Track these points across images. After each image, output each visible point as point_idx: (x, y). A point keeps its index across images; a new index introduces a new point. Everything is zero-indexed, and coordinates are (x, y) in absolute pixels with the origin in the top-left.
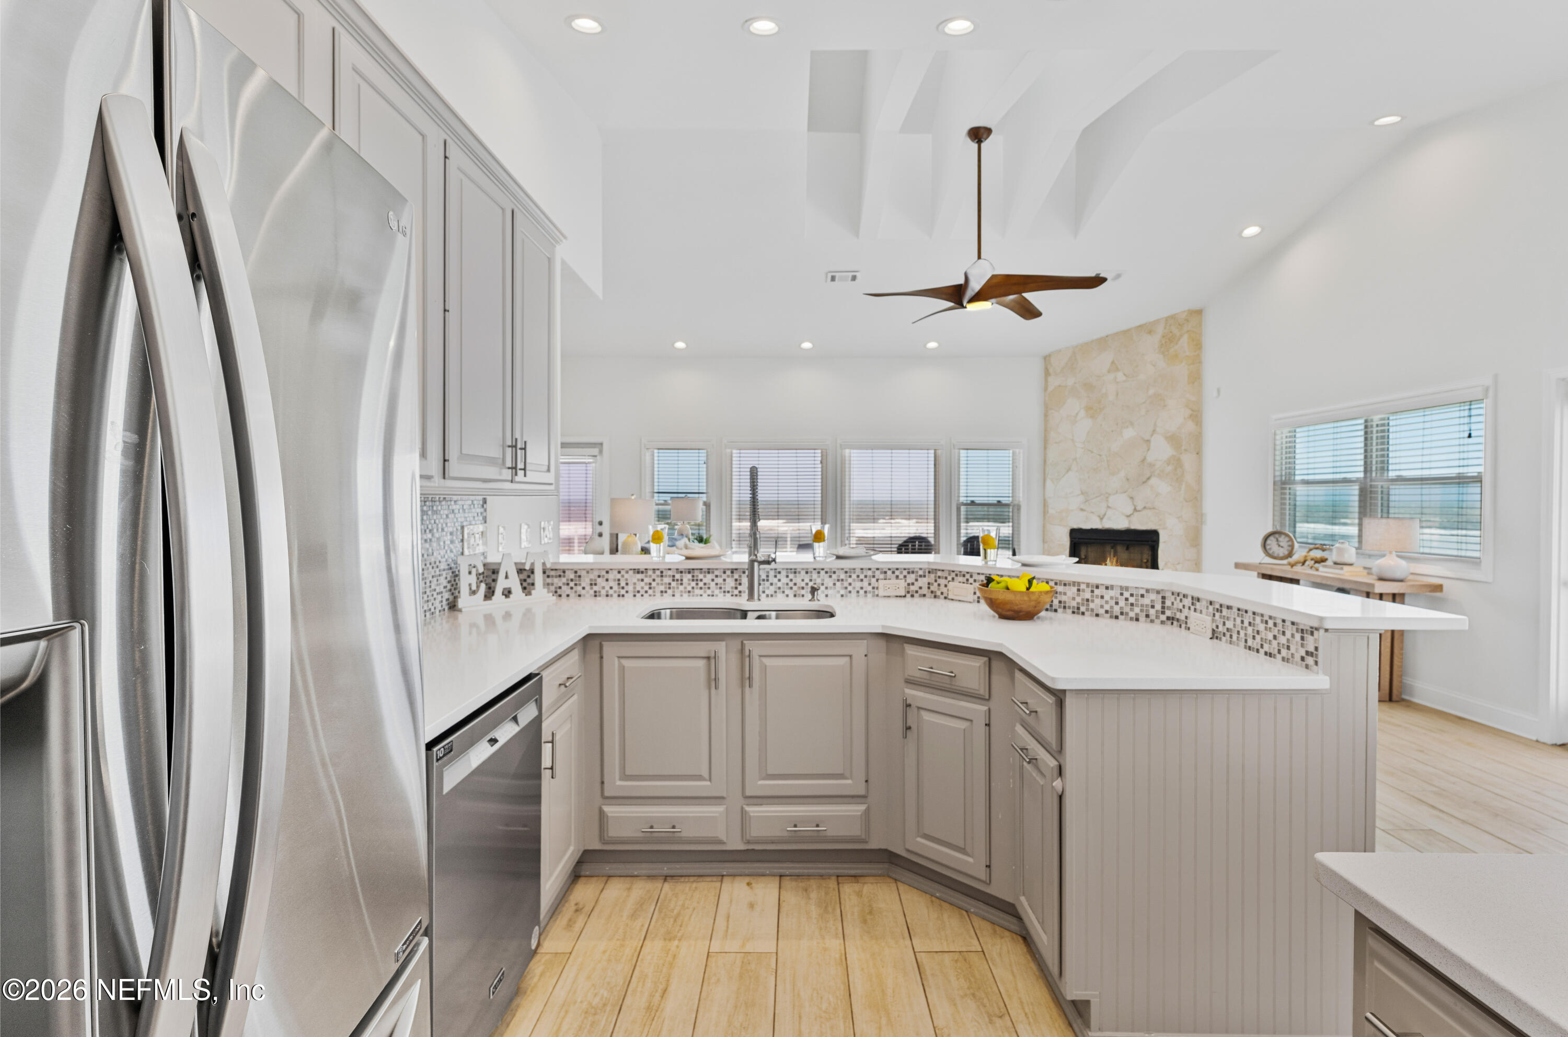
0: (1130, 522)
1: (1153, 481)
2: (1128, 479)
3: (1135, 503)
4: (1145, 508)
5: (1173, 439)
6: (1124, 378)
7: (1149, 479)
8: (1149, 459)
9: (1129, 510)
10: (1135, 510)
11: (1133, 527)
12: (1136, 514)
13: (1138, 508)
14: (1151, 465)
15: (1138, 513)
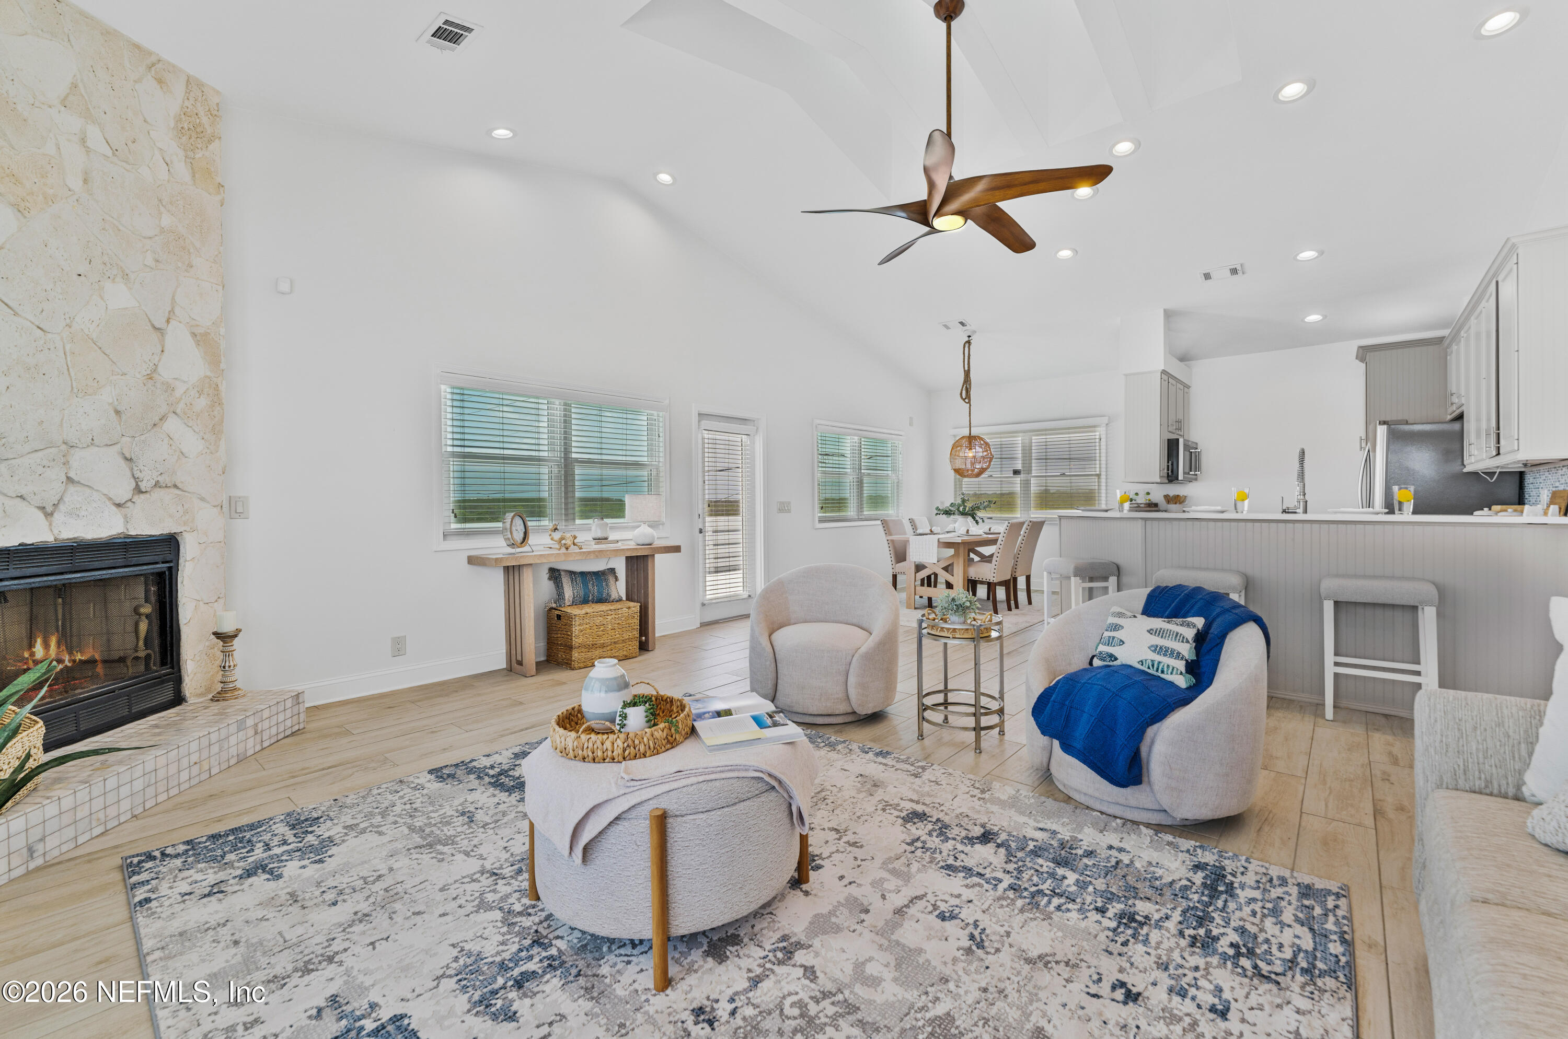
0: (127, 520)
1: (172, 425)
2: (117, 412)
3: (138, 474)
4: (157, 485)
5: (202, 339)
6: (109, 153)
7: (163, 418)
8: (165, 374)
9: (124, 491)
10: (138, 490)
11: (133, 533)
12: (140, 499)
13: (143, 486)
14: (169, 388)
15: (142, 496)
